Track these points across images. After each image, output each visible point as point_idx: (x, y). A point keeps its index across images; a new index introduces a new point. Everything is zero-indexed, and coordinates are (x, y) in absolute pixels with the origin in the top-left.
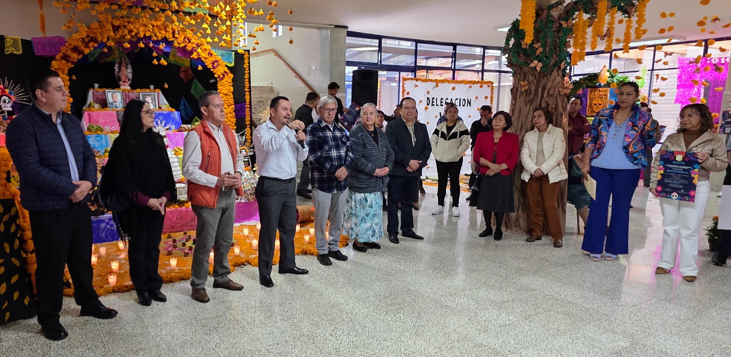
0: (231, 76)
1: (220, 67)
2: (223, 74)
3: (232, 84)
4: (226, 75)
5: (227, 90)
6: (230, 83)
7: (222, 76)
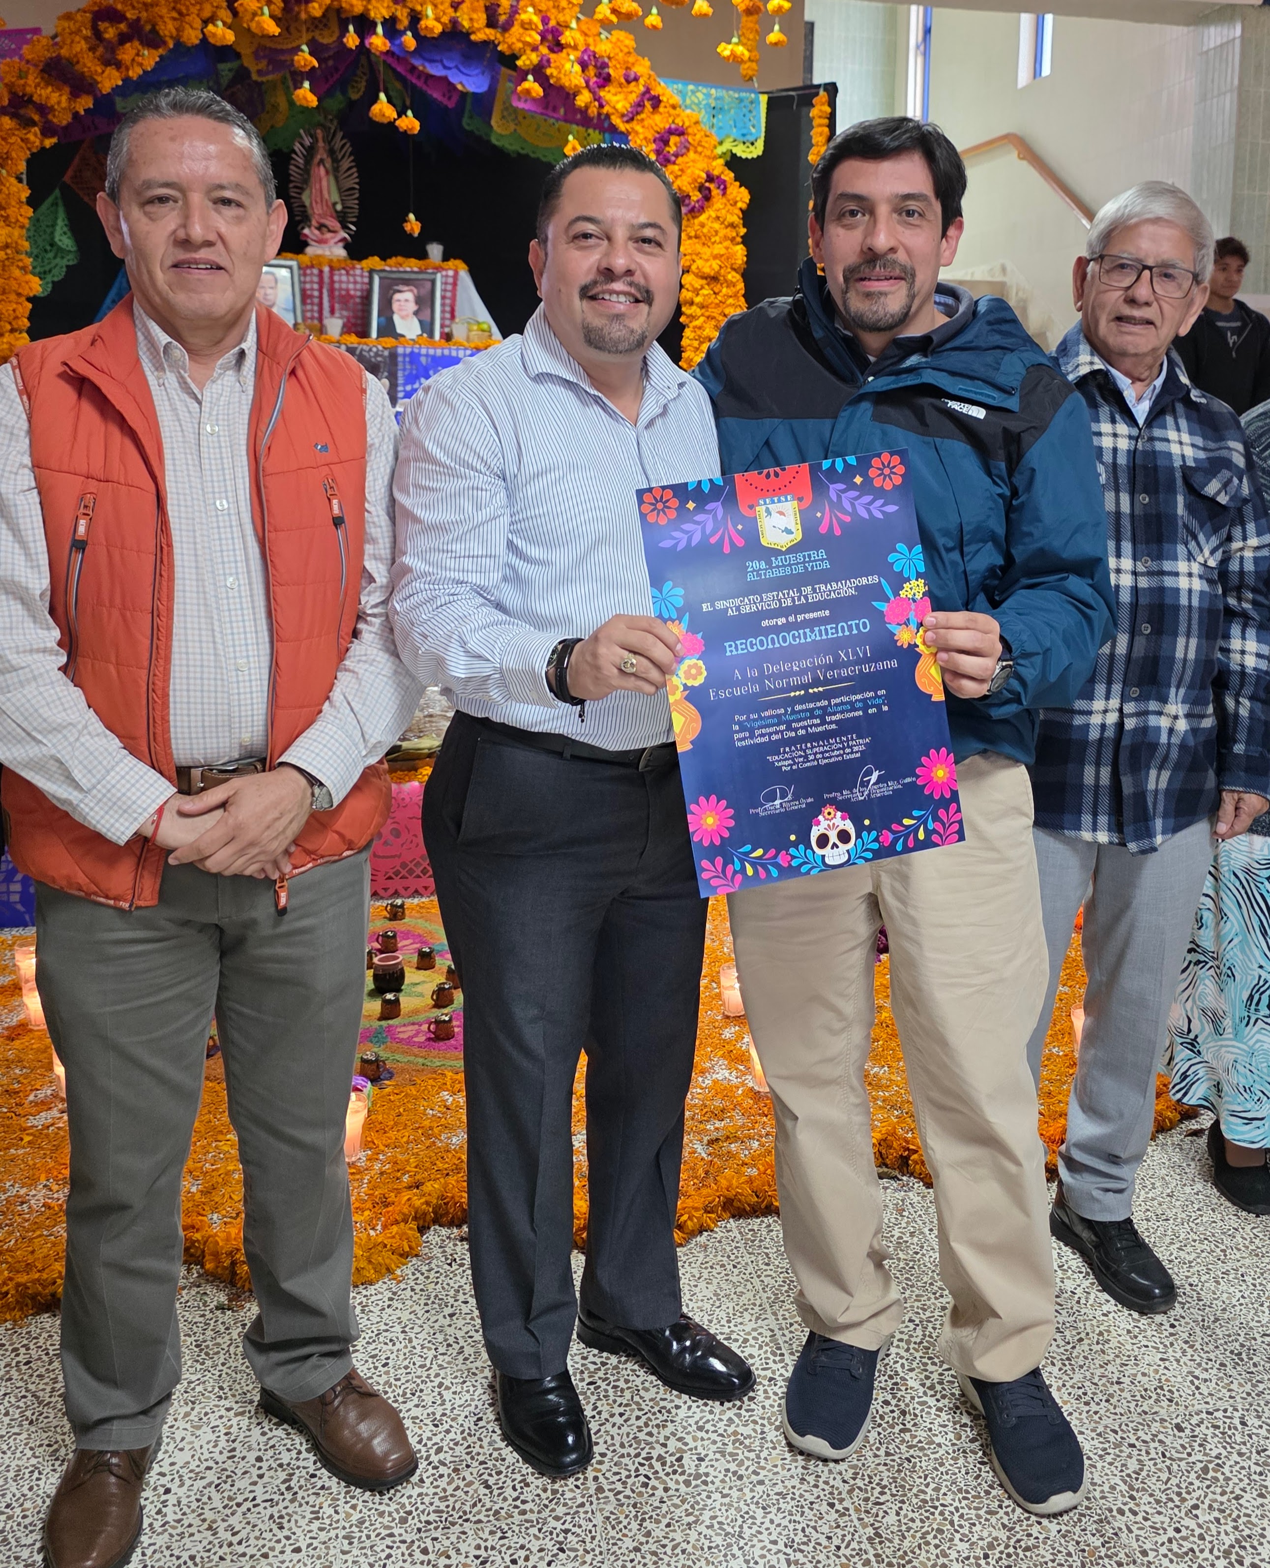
0: (741, 196)
1: (691, 154)
2: (701, 188)
3: (743, 231)
4: (715, 192)
5: (715, 257)
6: (732, 225)
7: (696, 196)
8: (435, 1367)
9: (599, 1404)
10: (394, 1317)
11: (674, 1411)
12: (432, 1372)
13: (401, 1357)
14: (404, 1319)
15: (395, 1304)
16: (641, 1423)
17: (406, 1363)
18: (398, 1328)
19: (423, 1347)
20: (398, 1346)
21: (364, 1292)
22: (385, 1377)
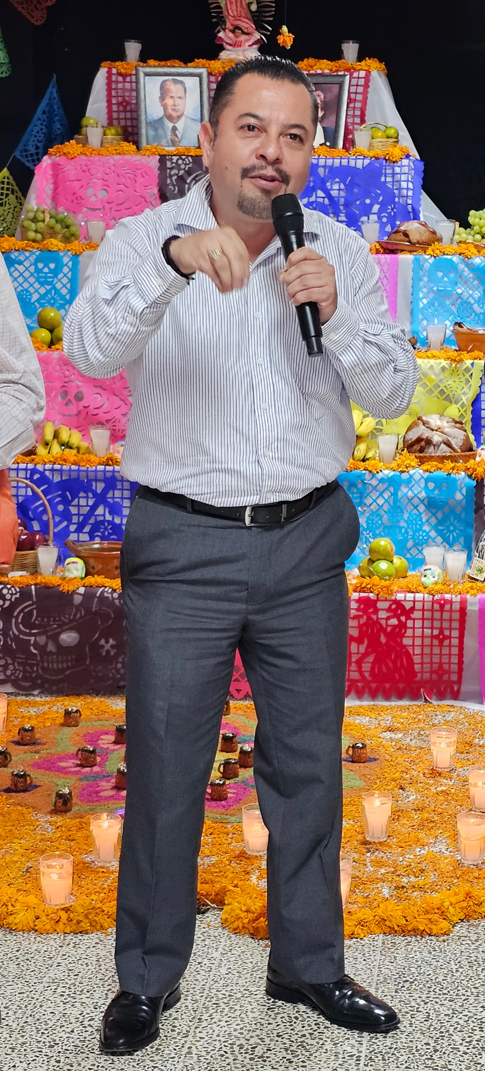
8: (110, 981)
9: (214, 1015)
10: (95, 953)
11: (265, 1026)
12: (107, 983)
13: (90, 972)
14: (101, 955)
15: (99, 946)
16: (238, 1027)
17: (91, 976)
18: (95, 959)
19: (107, 970)
20: (90, 967)
21: (80, 938)
22: (73, 981)
